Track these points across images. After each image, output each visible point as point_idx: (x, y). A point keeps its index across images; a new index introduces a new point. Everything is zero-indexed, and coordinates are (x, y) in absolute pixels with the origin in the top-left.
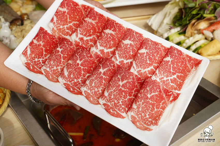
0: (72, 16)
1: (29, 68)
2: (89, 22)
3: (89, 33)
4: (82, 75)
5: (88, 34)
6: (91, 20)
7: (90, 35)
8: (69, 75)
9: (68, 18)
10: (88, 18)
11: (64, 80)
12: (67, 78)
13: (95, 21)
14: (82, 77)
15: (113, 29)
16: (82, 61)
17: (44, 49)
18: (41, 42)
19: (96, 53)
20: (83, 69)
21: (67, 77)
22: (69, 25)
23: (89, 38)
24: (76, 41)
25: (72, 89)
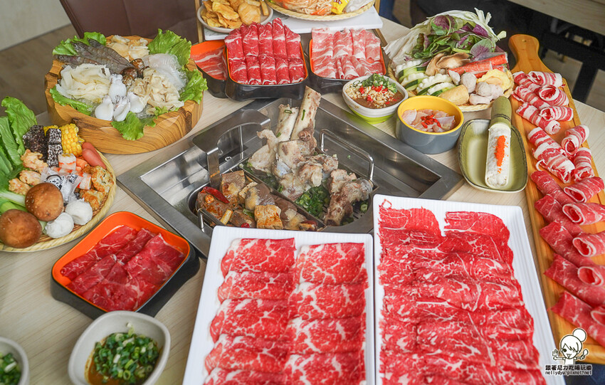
0: (342, 268)
1: (224, 259)
2: (342, 294)
3: (325, 304)
4: (249, 328)
5: (323, 304)
6: (349, 295)
7: (322, 307)
8: (238, 312)
9: (335, 265)
10: (347, 290)
11: (227, 309)
12: (232, 312)
13: (351, 302)
14: (246, 329)
15: (349, 333)
16: (269, 317)
17: (267, 261)
18: (273, 253)
19: (295, 330)
20: (259, 324)
21: (235, 311)
22: (325, 272)
23: (316, 308)
24: (301, 294)
25: (217, 324)
